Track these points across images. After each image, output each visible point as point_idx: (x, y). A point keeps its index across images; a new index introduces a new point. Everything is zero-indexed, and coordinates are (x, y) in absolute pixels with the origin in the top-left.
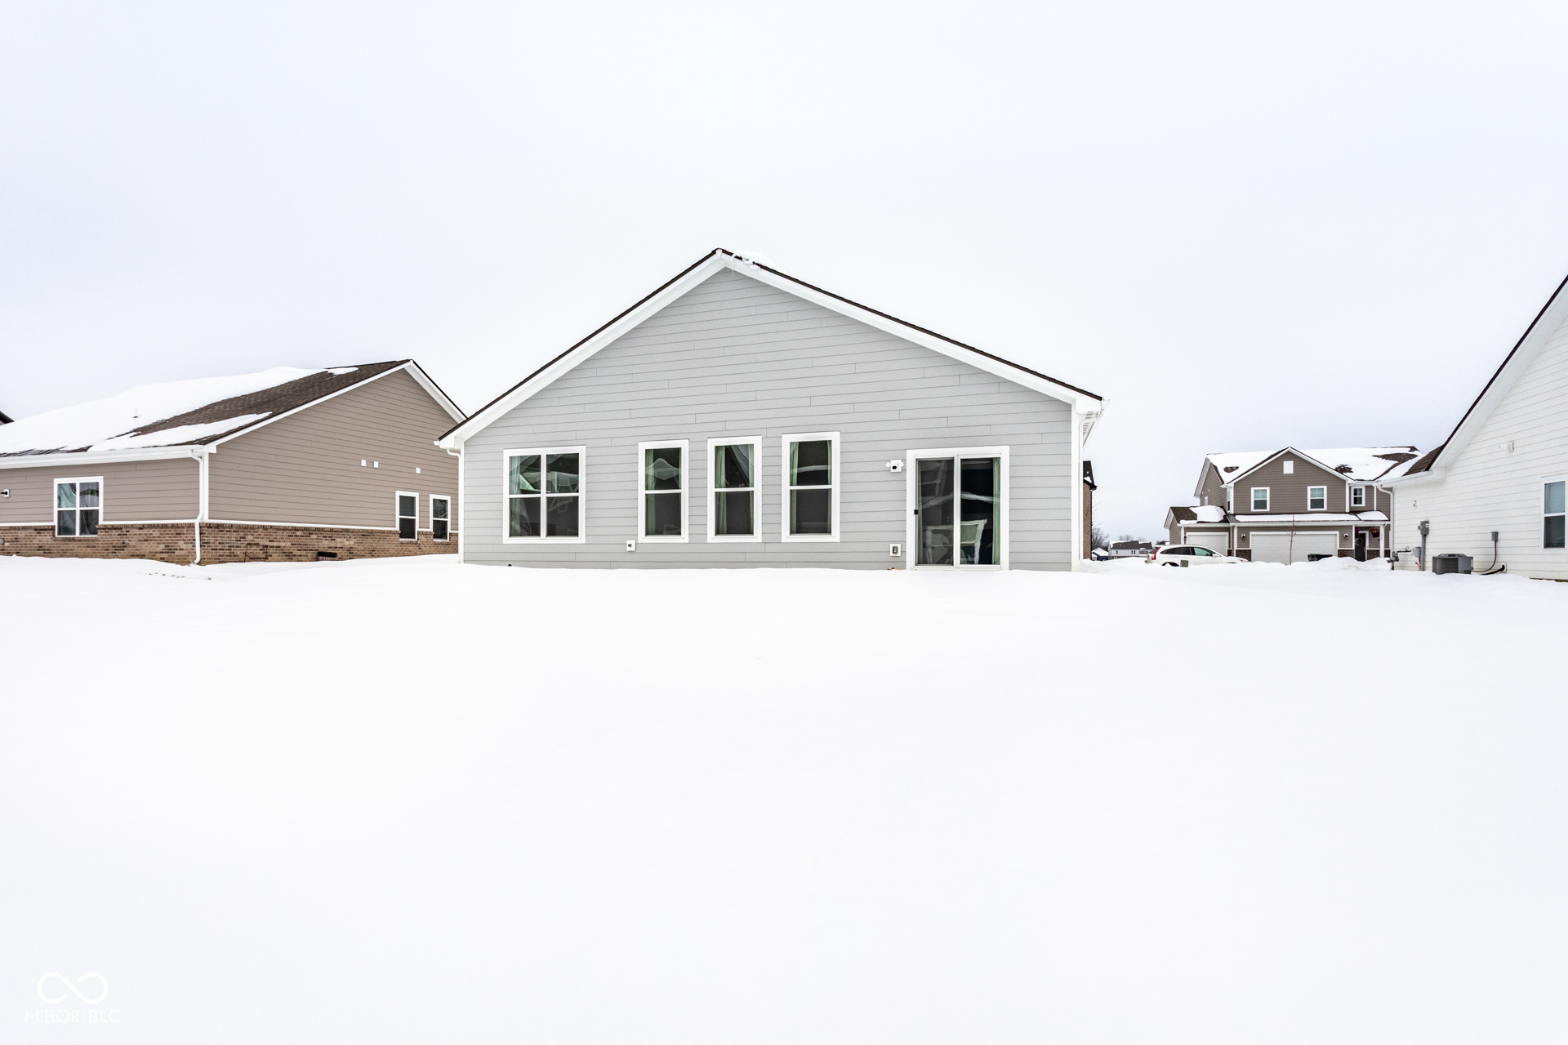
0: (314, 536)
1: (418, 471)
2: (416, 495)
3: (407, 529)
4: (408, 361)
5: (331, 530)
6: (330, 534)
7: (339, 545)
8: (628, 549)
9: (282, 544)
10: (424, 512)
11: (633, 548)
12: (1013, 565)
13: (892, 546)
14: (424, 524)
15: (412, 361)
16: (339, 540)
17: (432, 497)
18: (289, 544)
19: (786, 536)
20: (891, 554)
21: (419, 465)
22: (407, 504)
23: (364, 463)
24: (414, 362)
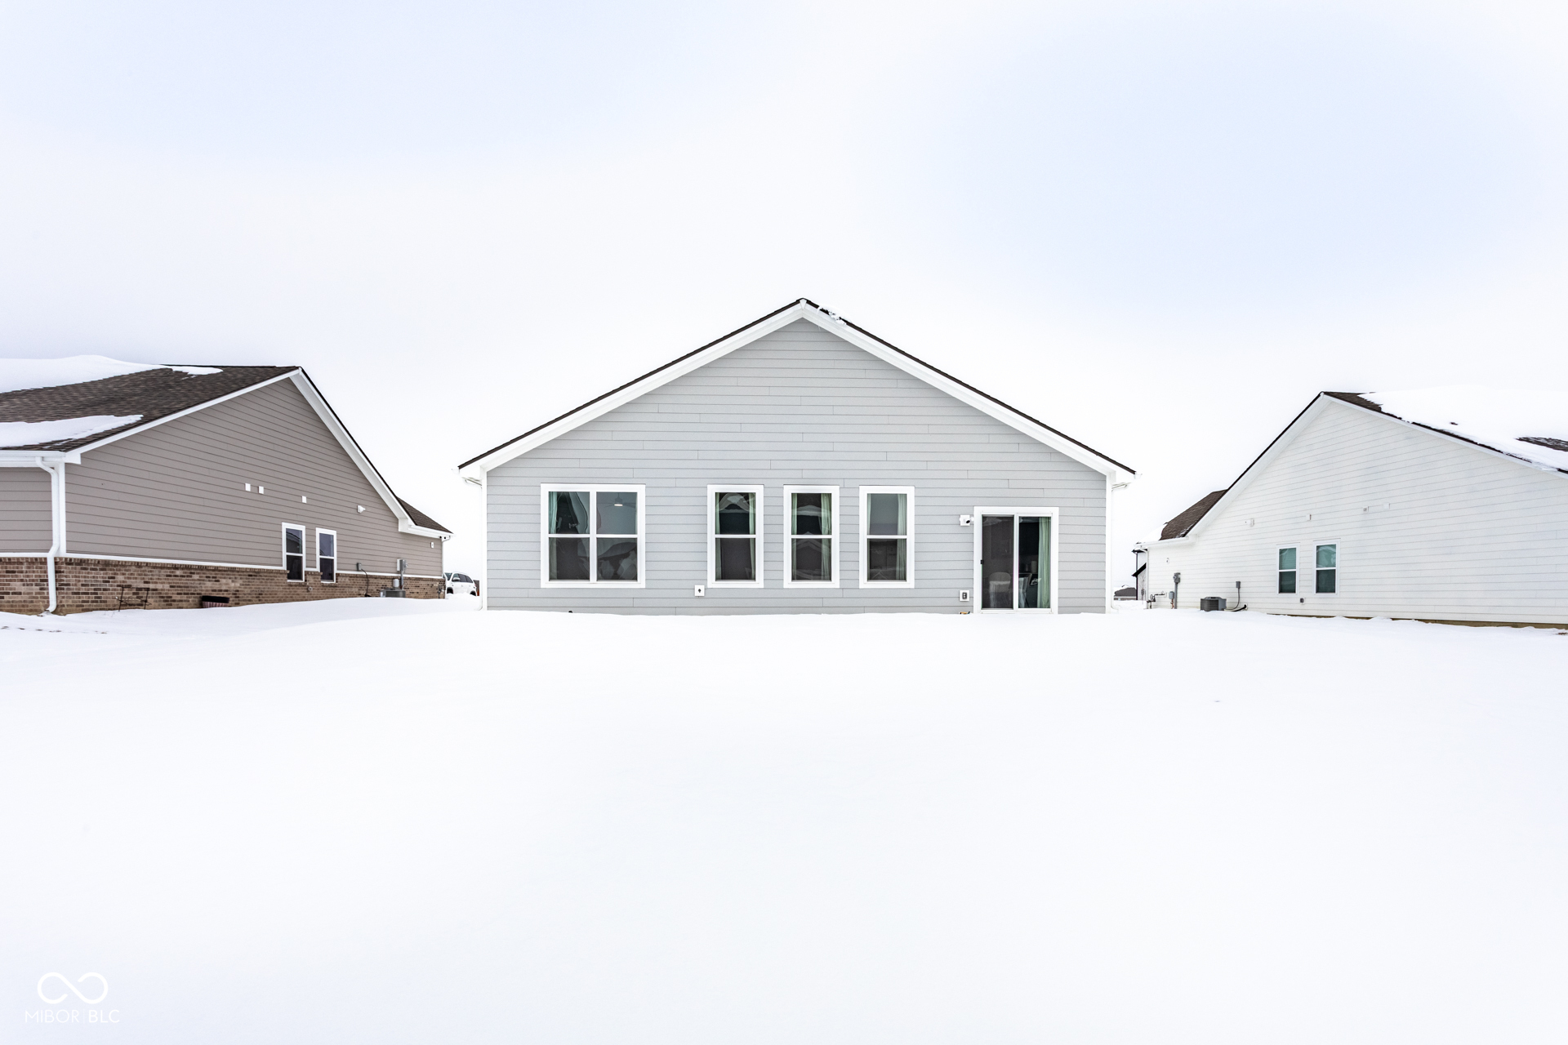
0: (196, 577)
1: (304, 500)
2: (302, 528)
3: (294, 567)
4: (297, 368)
5: (216, 569)
6: (213, 574)
7: (224, 588)
8: (697, 594)
9: (159, 586)
10: (311, 548)
11: (702, 594)
12: (1063, 610)
13: (961, 592)
14: (311, 564)
15: (300, 369)
16: (223, 581)
17: (319, 531)
18: (167, 586)
19: (864, 582)
20: (961, 599)
21: (305, 492)
22: (294, 541)
23: (248, 487)
24: (303, 371)
